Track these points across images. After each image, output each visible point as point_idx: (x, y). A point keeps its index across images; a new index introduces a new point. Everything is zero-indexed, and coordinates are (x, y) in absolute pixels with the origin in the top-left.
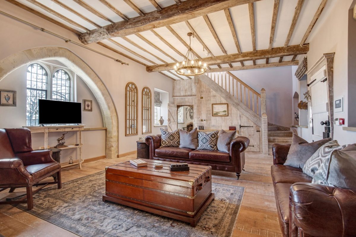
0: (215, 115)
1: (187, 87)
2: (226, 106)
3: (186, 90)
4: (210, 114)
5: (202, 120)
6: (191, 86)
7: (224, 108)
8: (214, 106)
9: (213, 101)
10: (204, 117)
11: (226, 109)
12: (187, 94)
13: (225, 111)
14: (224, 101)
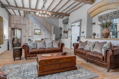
0: (36, 34)
1: (18, 19)
2: (40, 30)
3: (17, 21)
4: (33, 34)
5: (29, 36)
6: (21, 20)
7: (39, 31)
8: (35, 30)
9: (34, 28)
10: (30, 35)
11: (40, 32)
12: (18, 23)
13: (40, 33)
14: (39, 28)
